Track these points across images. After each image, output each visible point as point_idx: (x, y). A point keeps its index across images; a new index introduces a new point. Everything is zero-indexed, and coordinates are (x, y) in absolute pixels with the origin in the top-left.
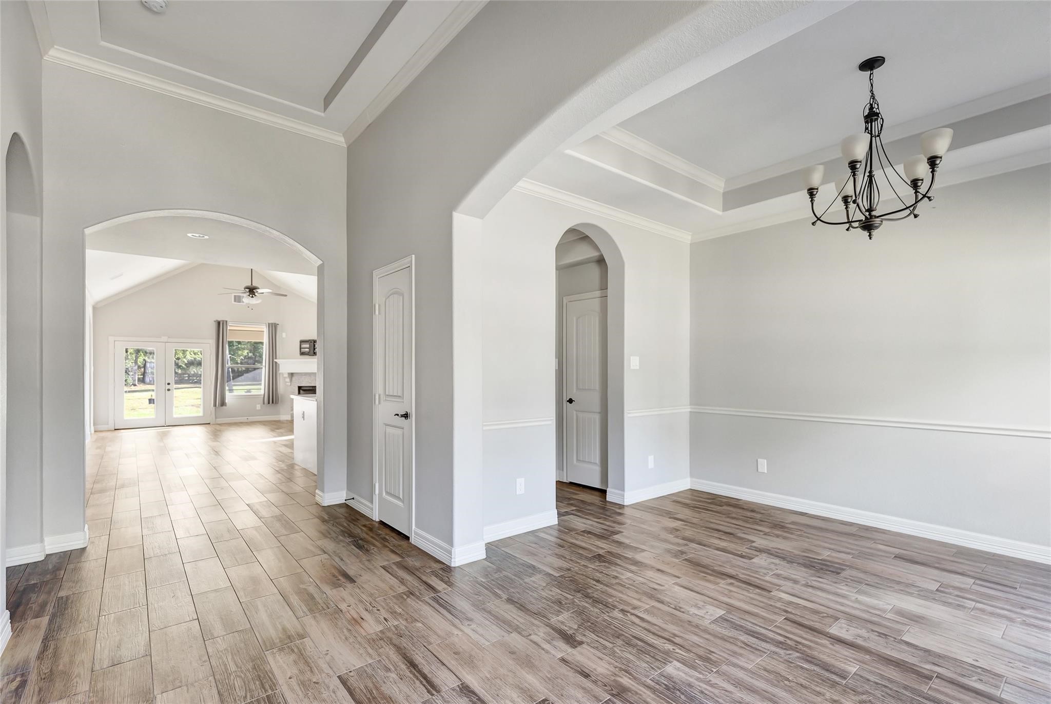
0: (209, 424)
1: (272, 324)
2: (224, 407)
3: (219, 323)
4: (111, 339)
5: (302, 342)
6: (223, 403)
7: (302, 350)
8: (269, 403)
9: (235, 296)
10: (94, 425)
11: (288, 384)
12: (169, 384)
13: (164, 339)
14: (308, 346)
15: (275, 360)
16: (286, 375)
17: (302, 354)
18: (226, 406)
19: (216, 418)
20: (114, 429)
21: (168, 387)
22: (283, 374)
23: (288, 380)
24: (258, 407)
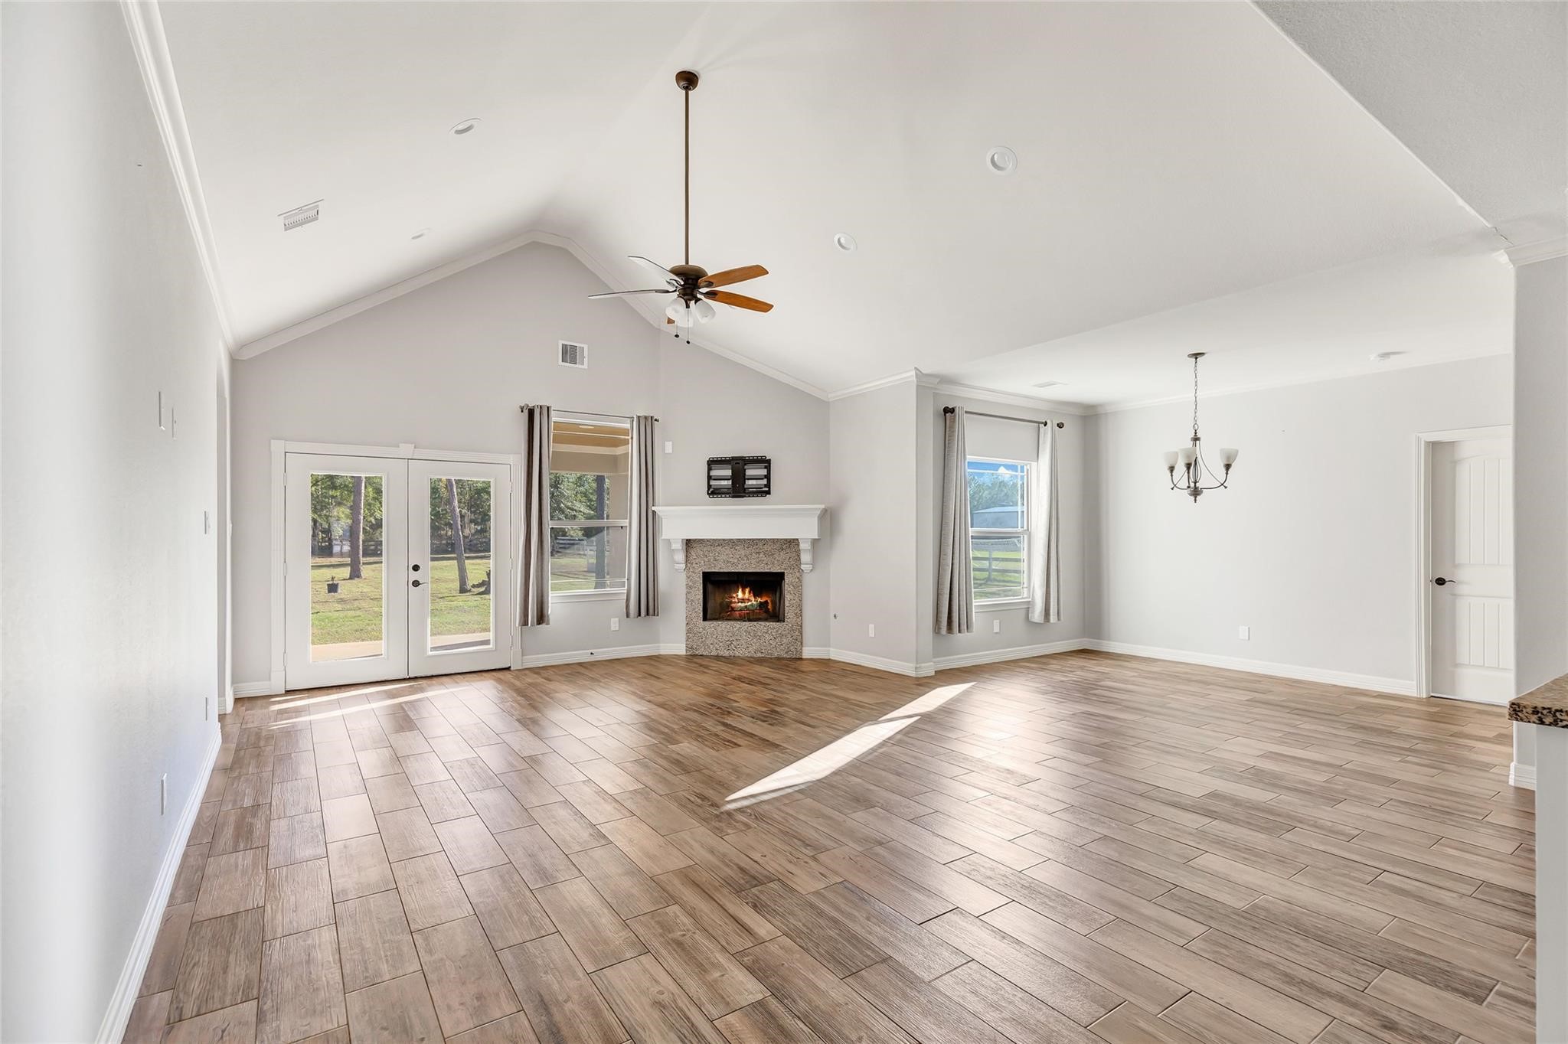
0: (508, 669)
1: (646, 418)
2: (543, 626)
3: (531, 412)
4: (278, 447)
5: (712, 463)
6: (541, 618)
7: (713, 483)
8: (640, 615)
9: (565, 347)
10: (233, 682)
11: (677, 566)
12: (416, 568)
13: (406, 450)
14: (728, 473)
15: (653, 508)
16: (678, 546)
17: (713, 492)
18: (548, 624)
19: (523, 655)
20: (284, 692)
21: (414, 576)
22: (669, 542)
23: (680, 557)
24: (614, 623)
